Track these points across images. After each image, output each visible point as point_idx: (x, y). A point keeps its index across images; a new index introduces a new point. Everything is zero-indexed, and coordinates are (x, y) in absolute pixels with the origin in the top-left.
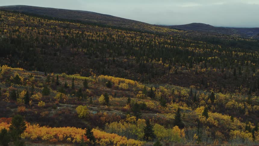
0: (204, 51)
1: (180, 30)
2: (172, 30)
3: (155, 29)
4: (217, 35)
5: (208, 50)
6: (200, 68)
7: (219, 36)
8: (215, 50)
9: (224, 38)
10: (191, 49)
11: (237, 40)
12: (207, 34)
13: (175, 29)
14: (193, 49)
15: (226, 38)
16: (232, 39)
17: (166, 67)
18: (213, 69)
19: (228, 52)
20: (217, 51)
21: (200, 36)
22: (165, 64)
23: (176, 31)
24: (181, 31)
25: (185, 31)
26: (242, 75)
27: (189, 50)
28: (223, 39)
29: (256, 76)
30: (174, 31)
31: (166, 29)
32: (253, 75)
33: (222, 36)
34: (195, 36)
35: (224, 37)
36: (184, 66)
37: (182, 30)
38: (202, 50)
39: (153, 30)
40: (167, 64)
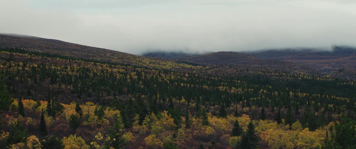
0: (243, 92)
1: (196, 65)
2: (182, 65)
3: (150, 63)
4: (264, 72)
5: (250, 90)
6: (241, 107)
7: (268, 72)
8: (261, 90)
9: (277, 76)
10: (223, 89)
11: (300, 78)
12: (247, 70)
13: (186, 63)
14: (226, 89)
15: (281, 76)
16: (290, 76)
17: (192, 107)
18: (259, 108)
19: (282, 93)
20: (265, 91)
21: (235, 74)
22: (190, 104)
23: (189, 66)
24: (199, 67)
25: (204, 66)
26: (300, 115)
27: (220, 89)
28: (275, 77)
29: (319, 115)
30: (185, 66)
31: (170, 64)
32: (314, 114)
33: (273, 73)
34: (226, 74)
35: (277, 74)
36: (217, 105)
37: (199, 65)
38: (241, 89)
39: (147, 65)
40: (193, 103)
